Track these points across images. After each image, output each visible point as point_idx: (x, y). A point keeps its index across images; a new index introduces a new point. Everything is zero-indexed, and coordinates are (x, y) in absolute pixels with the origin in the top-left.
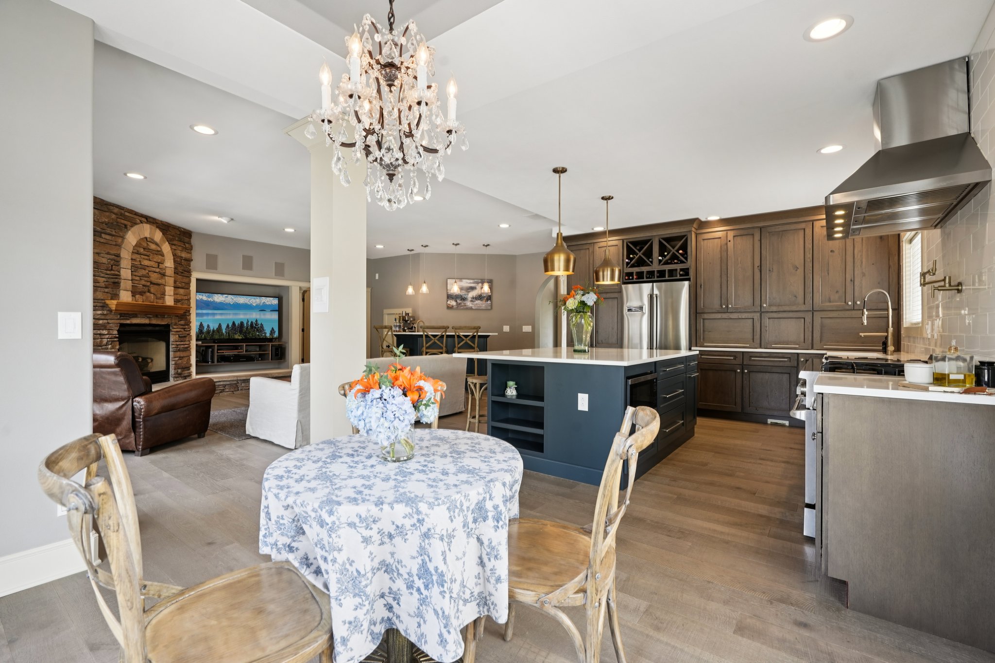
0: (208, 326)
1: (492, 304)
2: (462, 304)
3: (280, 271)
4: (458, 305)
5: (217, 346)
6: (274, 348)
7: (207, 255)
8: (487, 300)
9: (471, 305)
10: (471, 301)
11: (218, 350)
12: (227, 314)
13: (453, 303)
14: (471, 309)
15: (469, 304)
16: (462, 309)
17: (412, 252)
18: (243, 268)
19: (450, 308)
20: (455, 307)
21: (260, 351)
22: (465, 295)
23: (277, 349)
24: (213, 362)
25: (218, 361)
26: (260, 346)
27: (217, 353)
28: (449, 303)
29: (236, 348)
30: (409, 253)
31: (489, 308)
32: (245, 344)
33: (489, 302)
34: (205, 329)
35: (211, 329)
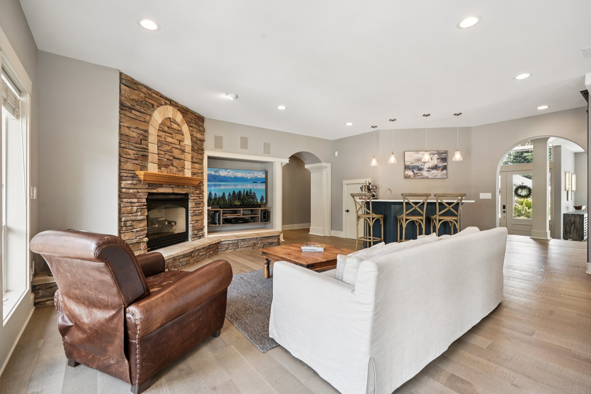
0: (215, 194)
1: (447, 173)
2: (419, 174)
3: (267, 150)
4: (415, 174)
5: (223, 210)
6: (262, 212)
7: (216, 137)
8: (443, 170)
9: (427, 175)
10: (428, 171)
11: (223, 214)
12: (229, 185)
13: (410, 173)
14: (427, 178)
15: (425, 173)
16: (419, 178)
17: (376, 129)
18: (241, 148)
19: (407, 177)
20: (412, 176)
21: (251, 214)
22: (422, 165)
23: (265, 213)
24: (219, 224)
25: (223, 223)
26: (252, 211)
27: (223, 216)
28: (406, 173)
29: (235, 212)
30: (373, 129)
31: (445, 177)
32: (242, 209)
33: (445, 171)
34: (213, 197)
35: (218, 196)
